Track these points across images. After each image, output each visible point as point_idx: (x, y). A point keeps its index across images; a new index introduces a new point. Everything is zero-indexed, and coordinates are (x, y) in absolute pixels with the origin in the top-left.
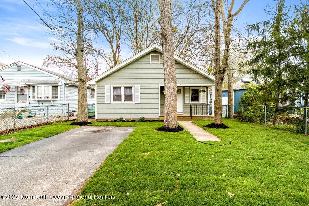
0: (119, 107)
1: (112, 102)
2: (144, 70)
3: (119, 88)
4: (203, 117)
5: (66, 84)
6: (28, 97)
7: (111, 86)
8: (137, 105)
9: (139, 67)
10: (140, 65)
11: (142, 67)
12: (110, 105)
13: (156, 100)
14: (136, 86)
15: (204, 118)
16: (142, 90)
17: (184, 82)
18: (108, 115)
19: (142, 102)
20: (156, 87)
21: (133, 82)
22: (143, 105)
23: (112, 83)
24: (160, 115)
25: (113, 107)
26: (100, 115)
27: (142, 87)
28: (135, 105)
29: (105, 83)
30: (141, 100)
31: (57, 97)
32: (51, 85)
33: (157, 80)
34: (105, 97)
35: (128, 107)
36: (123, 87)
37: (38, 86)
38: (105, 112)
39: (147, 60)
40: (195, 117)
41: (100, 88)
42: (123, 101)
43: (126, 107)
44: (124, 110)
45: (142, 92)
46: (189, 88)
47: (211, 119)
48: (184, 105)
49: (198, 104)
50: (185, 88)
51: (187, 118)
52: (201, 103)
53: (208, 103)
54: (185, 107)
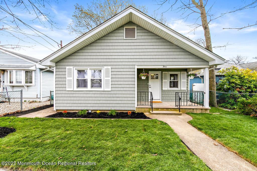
0: (85, 95)
1: (76, 89)
2: (116, 47)
3: (82, 71)
4: (194, 109)
5: (41, 69)
6: (2, 82)
7: (74, 68)
8: (107, 93)
9: (111, 44)
10: (112, 41)
11: (114, 44)
12: (72, 92)
13: (131, 86)
14: (105, 67)
15: (195, 110)
16: (113, 73)
17: (168, 63)
18: (71, 105)
19: (113, 89)
20: (132, 70)
21: (102, 64)
22: (115, 92)
23: (75, 64)
24: (136, 106)
25: (77, 95)
26: (60, 105)
27: (113, 70)
28: (104, 93)
29: (66, 64)
30: (113, 86)
31: (31, 82)
32: (24, 70)
33: (132, 60)
34: (66, 82)
35: (96, 95)
36: (89, 69)
37: (11, 71)
38: (66, 102)
39: (121, 35)
40: (183, 109)
41: (60, 70)
42: (89, 88)
43: (93, 95)
44: (91, 99)
45: (114, 76)
46: (167, 72)
47: (204, 112)
48: (162, 92)
49: (177, 90)
50: (163, 72)
51: (173, 109)
52: (180, 89)
53: (189, 90)
54: (162, 94)
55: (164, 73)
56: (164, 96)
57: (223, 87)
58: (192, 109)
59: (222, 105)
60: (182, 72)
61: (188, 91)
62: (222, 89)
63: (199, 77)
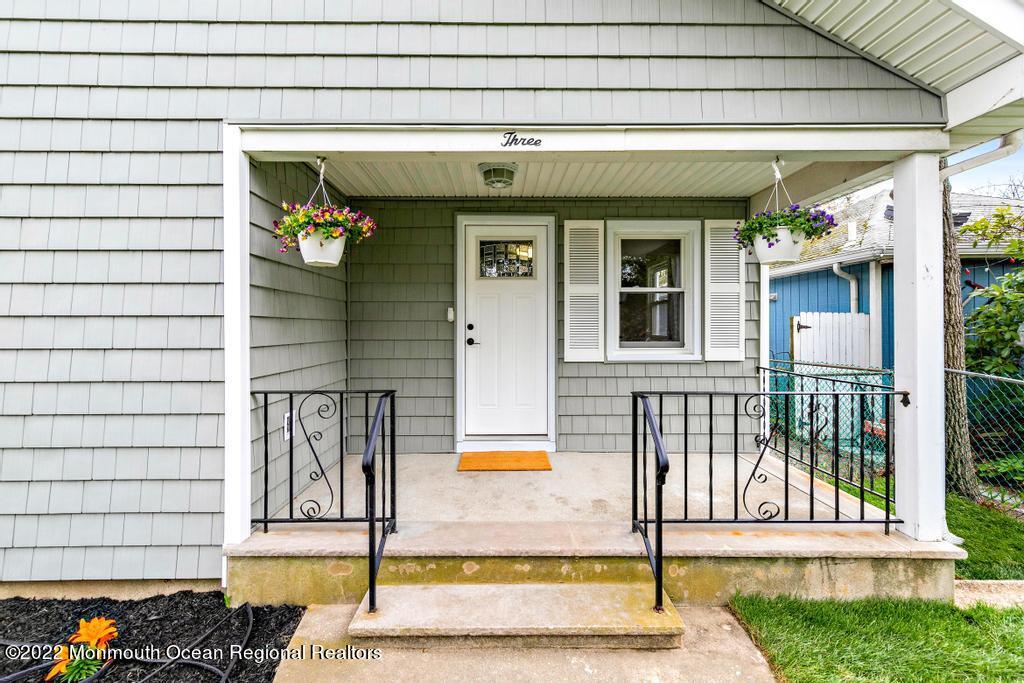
4: (801, 561)
15: (813, 569)
17: (549, 107)
40: (696, 558)
46: (598, 225)
47: (902, 589)
48: (559, 378)
49: (678, 363)
50: (569, 225)
51: (598, 567)
52: (699, 358)
53: (765, 362)
54: (559, 397)
55: (575, 232)
56: (574, 406)
57: (1012, 339)
58: (787, 559)
59: (1003, 466)
60: (709, 224)
61: (758, 369)
62: (1006, 353)
63: (836, 268)
